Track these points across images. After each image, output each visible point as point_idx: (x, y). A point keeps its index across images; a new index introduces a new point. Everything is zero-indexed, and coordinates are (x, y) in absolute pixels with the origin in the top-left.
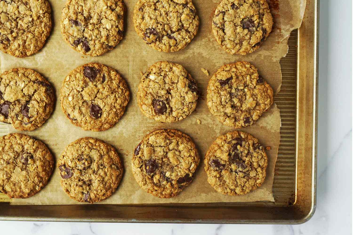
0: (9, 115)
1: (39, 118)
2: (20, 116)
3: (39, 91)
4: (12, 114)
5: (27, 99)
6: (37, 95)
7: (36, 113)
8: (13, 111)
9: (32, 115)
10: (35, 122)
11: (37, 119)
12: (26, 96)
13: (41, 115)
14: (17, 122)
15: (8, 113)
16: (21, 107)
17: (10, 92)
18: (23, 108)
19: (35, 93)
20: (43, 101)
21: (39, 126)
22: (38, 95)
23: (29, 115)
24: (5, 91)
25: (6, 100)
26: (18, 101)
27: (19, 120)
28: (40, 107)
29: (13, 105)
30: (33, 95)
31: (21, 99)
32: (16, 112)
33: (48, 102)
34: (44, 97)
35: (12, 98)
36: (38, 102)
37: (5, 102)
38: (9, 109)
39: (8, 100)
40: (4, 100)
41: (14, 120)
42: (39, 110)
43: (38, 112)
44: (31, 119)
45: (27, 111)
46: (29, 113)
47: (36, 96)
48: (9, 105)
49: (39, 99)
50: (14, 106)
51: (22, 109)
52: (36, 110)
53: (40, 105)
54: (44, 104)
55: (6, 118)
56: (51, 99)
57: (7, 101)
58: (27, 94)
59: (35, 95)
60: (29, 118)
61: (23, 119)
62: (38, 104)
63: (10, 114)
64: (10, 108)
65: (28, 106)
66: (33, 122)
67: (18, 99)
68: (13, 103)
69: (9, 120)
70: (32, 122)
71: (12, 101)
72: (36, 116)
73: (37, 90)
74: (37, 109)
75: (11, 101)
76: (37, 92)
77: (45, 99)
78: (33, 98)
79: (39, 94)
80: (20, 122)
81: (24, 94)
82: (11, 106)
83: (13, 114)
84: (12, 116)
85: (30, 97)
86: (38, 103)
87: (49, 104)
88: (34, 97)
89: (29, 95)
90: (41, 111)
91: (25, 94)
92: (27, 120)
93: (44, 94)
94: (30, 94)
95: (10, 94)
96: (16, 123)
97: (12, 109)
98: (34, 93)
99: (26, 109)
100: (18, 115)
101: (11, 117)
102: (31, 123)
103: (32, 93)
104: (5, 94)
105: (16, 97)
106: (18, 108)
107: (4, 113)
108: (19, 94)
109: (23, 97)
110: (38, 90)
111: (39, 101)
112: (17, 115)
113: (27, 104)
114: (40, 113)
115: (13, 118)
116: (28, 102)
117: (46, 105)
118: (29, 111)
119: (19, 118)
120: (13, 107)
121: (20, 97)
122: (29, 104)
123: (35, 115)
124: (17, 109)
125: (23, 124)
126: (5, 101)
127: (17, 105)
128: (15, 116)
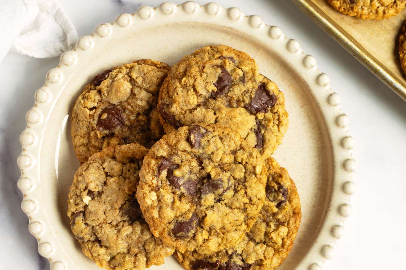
0: (257, 87)
1: (203, 59)
2: (238, 77)
3: (185, 108)
4: (251, 87)
5: (212, 102)
6: (191, 102)
7: (205, 70)
8: (247, 91)
9: (215, 69)
10: (213, 56)
11: (207, 59)
12: (213, 109)
13: (197, 63)
14: (246, 68)
15: (258, 92)
16: (229, 91)
17: (241, 126)
18: (226, 89)
19: (193, 106)
20: (185, 87)
21: (209, 48)
22: (189, 102)
23: (219, 71)
24: (248, 134)
25: (253, 117)
26: (230, 105)
27: (242, 71)
28: (194, 78)
29: (243, 101)
30: (199, 106)
31: (223, 106)
32: (241, 85)
33: (175, 82)
34: (180, 93)
35: (241, 114)
36: (195, 90)
37: (257, 113)
38: (253, 96)
39: (248, 114)
40: (256, 118)
41: (250, 75)
42: (198, 74)
43: (202, 70)
44: (219, 64)
45: (220, 80)
46: (217, 75)
47: (194, 100)
48: (250, 105)
49: (189, 93)
50: (242, 99)
51: (229, 88)
52: (204, 75)
53: (192, 81)
54: (185, 81)
55: (264, 83)
56: (167, 87)
57: (251, 113)
58: (209, 110)
59: (196, 103)
60: (222, 67)
61: (234, 70)
62: (196, 84)
63: (254, 88)
64: (251, 98)
65: (215, 89)
66: (217, 55)
67: (230, 109)
68: (242, 104)
69: (259, 79)
70: (219, 58)
71: (243, 110)
72: (208, 65)
73: (188, 112)
74: (201, 76)
75: (245, 110)
76: (190, 107)
77: (180, 90)
78: (201, 100)
79: (187, 102)
80: (241, 65)
81: (215, 114)
82: (247, 101)
83: (249, 85)
84: (253, 83)
85: (205, 104)
86: (194, 87)
87: (175, 78)
88: (199, 101)
89: (207, 108)
90: (195, 70)
91: (213, 112)
92: (228, 64)
93: (177, 99)
94: (204, 110)
95: (242, 123)
96: (250, 67)
97: (247, 95)
98: (195, 109)
99: (223, 84)
100: (241, 81)
101: (255, 81)
102: (222, 56)
103: (198, 109)
104: (251, 130)
105: (233, 114)
106: (236, 93)
107: (264, 94)
108: (224, 115)
109: (219, 109)
110: (186, 112)
111: (192, 90)
112: (243, 80)
113: (217, 93)
114: (199, 67)
115: (251, 79)
116: (214, 96)
117: (182, 78)
118: (216, 79)
119: (241, 73)
120: (245, 98)
121: (225, 110)
122: (213, 91)
123: (209, 68)
124: (237, 91)
125: (237, 62)
126: (255, 115)
127: (236, 99)
128: (246, 79)
